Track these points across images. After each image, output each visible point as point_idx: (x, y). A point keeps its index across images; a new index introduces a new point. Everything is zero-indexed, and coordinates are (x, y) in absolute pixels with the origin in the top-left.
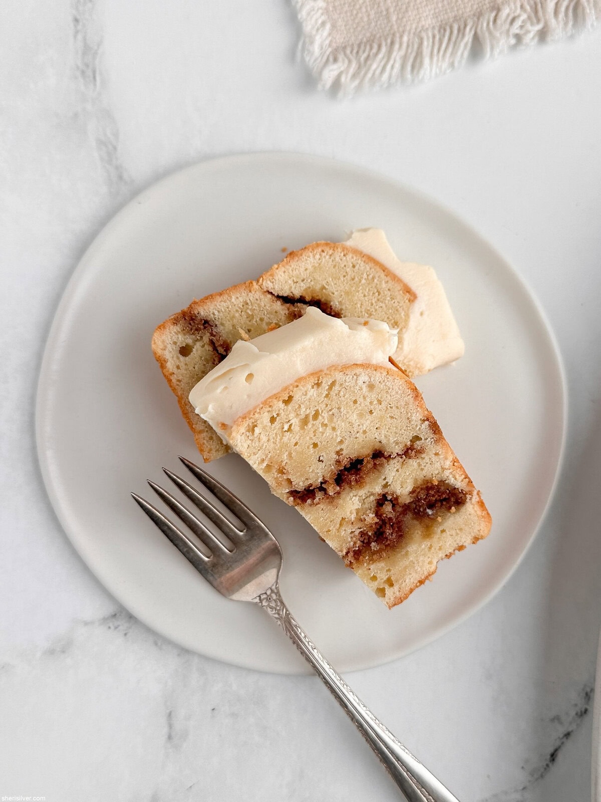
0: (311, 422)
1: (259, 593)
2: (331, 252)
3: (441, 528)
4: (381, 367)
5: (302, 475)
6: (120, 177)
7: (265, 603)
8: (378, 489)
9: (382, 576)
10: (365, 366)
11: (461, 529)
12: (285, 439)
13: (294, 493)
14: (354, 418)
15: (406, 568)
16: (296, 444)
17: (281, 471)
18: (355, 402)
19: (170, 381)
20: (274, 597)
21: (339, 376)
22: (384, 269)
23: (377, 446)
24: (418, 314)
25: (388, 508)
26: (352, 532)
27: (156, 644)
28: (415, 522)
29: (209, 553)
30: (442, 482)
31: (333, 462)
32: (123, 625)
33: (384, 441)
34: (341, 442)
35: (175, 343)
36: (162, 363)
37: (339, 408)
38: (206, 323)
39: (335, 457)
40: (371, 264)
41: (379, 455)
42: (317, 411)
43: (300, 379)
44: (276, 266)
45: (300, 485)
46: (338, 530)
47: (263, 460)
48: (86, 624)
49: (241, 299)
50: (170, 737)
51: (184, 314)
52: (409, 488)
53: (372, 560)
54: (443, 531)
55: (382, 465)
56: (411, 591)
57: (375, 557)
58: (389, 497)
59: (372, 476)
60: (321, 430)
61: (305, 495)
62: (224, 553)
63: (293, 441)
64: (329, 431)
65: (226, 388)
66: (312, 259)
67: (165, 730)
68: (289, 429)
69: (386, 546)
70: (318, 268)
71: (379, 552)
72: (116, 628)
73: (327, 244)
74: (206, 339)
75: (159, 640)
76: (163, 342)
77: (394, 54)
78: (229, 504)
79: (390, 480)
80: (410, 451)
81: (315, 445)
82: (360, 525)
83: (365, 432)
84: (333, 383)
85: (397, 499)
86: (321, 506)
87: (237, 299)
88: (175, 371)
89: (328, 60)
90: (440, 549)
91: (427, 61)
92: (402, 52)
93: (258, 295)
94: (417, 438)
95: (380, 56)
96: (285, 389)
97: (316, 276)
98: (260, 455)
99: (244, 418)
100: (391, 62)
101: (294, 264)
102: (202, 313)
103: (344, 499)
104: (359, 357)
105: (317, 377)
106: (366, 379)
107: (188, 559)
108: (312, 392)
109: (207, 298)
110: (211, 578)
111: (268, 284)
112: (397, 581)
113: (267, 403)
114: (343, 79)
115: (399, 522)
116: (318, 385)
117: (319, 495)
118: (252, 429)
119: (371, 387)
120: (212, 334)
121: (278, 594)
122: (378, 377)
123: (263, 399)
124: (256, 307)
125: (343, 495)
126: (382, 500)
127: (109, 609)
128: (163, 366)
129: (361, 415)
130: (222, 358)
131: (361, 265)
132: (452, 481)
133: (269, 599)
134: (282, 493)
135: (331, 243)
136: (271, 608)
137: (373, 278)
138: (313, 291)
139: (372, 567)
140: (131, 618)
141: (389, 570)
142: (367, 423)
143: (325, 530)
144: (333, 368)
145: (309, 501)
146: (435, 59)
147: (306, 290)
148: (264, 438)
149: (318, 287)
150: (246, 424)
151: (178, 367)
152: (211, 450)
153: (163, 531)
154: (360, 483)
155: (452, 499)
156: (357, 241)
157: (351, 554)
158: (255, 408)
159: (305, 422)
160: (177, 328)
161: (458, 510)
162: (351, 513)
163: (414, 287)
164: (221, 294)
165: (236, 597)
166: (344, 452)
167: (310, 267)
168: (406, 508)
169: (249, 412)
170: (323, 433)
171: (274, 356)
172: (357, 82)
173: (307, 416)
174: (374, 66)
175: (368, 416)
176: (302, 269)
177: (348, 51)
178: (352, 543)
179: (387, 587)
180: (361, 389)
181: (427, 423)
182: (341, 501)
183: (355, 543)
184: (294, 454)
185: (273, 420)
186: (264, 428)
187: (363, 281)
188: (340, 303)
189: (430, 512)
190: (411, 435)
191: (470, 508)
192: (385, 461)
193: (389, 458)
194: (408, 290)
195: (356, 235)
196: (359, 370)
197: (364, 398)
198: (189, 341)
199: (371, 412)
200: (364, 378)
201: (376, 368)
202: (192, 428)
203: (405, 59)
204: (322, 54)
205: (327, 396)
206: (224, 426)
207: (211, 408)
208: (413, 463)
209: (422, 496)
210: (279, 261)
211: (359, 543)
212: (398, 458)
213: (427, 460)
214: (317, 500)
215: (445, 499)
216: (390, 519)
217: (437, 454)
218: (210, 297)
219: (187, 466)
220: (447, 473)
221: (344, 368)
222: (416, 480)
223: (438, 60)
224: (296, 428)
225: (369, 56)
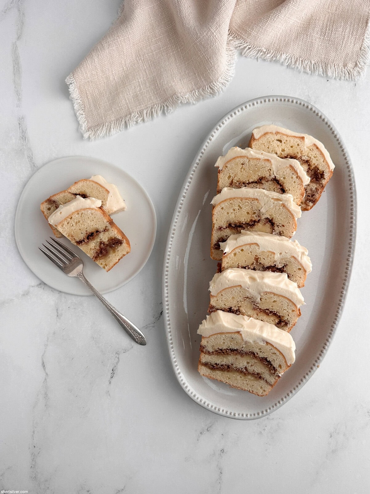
0: (78, 223)
1: (77, 274)
2: (86, 182)
3: (117, 250)
4: (93, 209)
5: (77, 237)
6: (34, 166)
7: (79, 276)
8: (99, 240)
9: (104, 263)
10: (89, 209)
11: (123, 250)
12: (72, 228)
13: (77, 242)
14: (89, 222)
15: (109, 261)
16: (75, 229)
17: (72, 236)
18: (89, 218)
19: (45, 217)
20: (81, 275)
21: (83, 212)
22: (100, 185)
23: (96, 229)
24: (110, 196)
25: (102, 245)
26: (94, 252)
27: (52, 291)
28: (110, 249)
29: (63, 264)
30: (115, 238)
31: (85, 233)
32: (43, 286)
33: (98, 228)
34: (87, 228)
35: (46, 207)
36: (43, 212)
37: (85, 220)
38: (54, 202)
39: (86, 232)
40: (97, 184)
41: (97, 231)
42: (79, 221)
43: (73, 213)
44: (71, 186)
45: (78, 240)
46: (90, 251)
47: (67, 234)
48: (33, 287)
49: (63, 195)
50: (57, 316)
51: (48, 200)
52: (107, 240)
53: (100, 259)
54: (118, 251)
55: (99, 234)
56: (112, 267)
57: (101, 258)
58: (102, 242)
59: (97, 237)
60: (81, 225)
61: (80, 242)
62: (67, 264)
63: (74, 229)
64: (83, 226)
65: (55, 216)
66: (81, 184)
67: (56, 314)
68: (73, 226)
69: (103, 255)
70: (83, 186)
71: (101, 257)
72: (41, 287)
73: (85, 180)
74: (54, 206)
75: (53, 289)
76: (43, 207)
77: (104, 128)
78: (66, 250)
79: (101, 238)
80: (106, 230)
81: (80, 229)
82: (95, 250)
83: (92, 226)
84: (82, 213)
85: (104, 242)
86: (84, 245)
87: (62, 195)
88: (47, 214)
89: (87, 131)
90: (118, 255)
91: (112, 129)
92: (106, 128)
93: (67, 194)
94: (106, 227)
95: (100, 129)
96: (70, 215)
97: (83, 188)
98: (66, 232)
99: (60, 223)
100: (103, 130)
101: (76, 185)
102: (53, 199)
103: (90, 243)
104: (88, 207)
105: (78, 212)
106: (90, 212)
107: (57, 266)
108: (77, 216)
109: (54, 195)
110: (64, 271)
111: (70, 191)
112: (108, 264)
113: (66, 219)
114: (90, 136)
115: (106, 249)
116: (78, 214)
117: (83, 243)
118: (62, 226)
119: (92, 214)
120: (56, 204)
121: (82, 274)
122: (93, 211)
123: (64, 218)
124: (67, 197)
125: (90, 242)
126: (101, 243)
127: (39, 282)
128: (44, 213)
129: (91, 221)
130: (57, 208)
131: (94, 184)
132: (118, 237)
133: (80, 275)
134: (73, 242)
135: (86, 180)
136: (81, 277)
137: (98, 188)
138: (82, 192)
139: (100, 261)
140: (45, 284)
141: (105, 262)
142: (92, 223)
143: (86, 251)
144: (81, 209)
145: (81, 244)
146: (115, 129)
147: (80, 192)
148: (66, 228)
149: (83, 191)
150: (61, 224)
151: (47, 213)
152: (57, 234)
153: (49, 258)
154: (94, 239)
155: (119, 242)
156: (93, 178)
157: (94, 257)
158: (63, 220)
159: (76, 223)
160: (47, 203)
161: (121, 245)
162: (93, 247)
163: (108, 189)
164: (57, 194)
165: (69, 275)
166: (88, 231)
167: (81, 186)
168: (107, 245)
169: (61, 222)
170: (81, 226)
171: (66, 207)
172: (94, 136)
173: (77, 222)
174: (99, 132)
175: (92, 221)
176: (78, 187)
177: (92, 128)
178: (94, 255)
179: (105, 266)
180: (89, 215)
181: (108, 222)
182: (89, 244)
183: (95, 255)
184: (75, 232)
185: (68, 223)
186: (66, 225)
187: (95, 189)
188: (89, 195)
189: (113, 246)
190: (105, 226)
191: (124, 244)
192: (99, 233)
193: (100, 232)
194: (107, 190)
195: (92, 177)
196: (88, 210)
197: (91, 217)
198: (50, 207)
199: (93, 220)
200: (89, 212)
201: (92, 209)
202: (52, 229)
203: (107, 129)
204: (85, 129)
205: (81, 217)
206: (56, 226)
207: (52, 221)
208: (107, 233)
209: (111, 242)
210: (72, 185)
211: (96, 255)
212: (103, 232)
213: (110, 232)
214: (83, 244)
215: (117, 242)
216: (103, 248)
217: (113, 231)
218: (55, 195)
219: (52, 239)
220: (116, 235)
221: (84, 209)
222: (108, 238)
223: (116, 129)
224: (74, 225)
225: (97, 129)
